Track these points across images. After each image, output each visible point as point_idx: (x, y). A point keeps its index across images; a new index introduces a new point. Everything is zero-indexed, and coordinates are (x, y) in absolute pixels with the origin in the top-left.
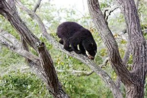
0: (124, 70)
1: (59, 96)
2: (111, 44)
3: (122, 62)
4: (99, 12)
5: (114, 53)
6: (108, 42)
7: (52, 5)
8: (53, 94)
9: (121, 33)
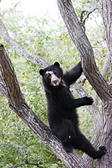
0: (100, 81)
1: (22, 111)
2: (85, 49)
3: (98, 71)
4: (70, 9)
5: (88, 59)
6: (82, 46)
7: (18, 12)
8: (14, 108)
9: (101, 39)
